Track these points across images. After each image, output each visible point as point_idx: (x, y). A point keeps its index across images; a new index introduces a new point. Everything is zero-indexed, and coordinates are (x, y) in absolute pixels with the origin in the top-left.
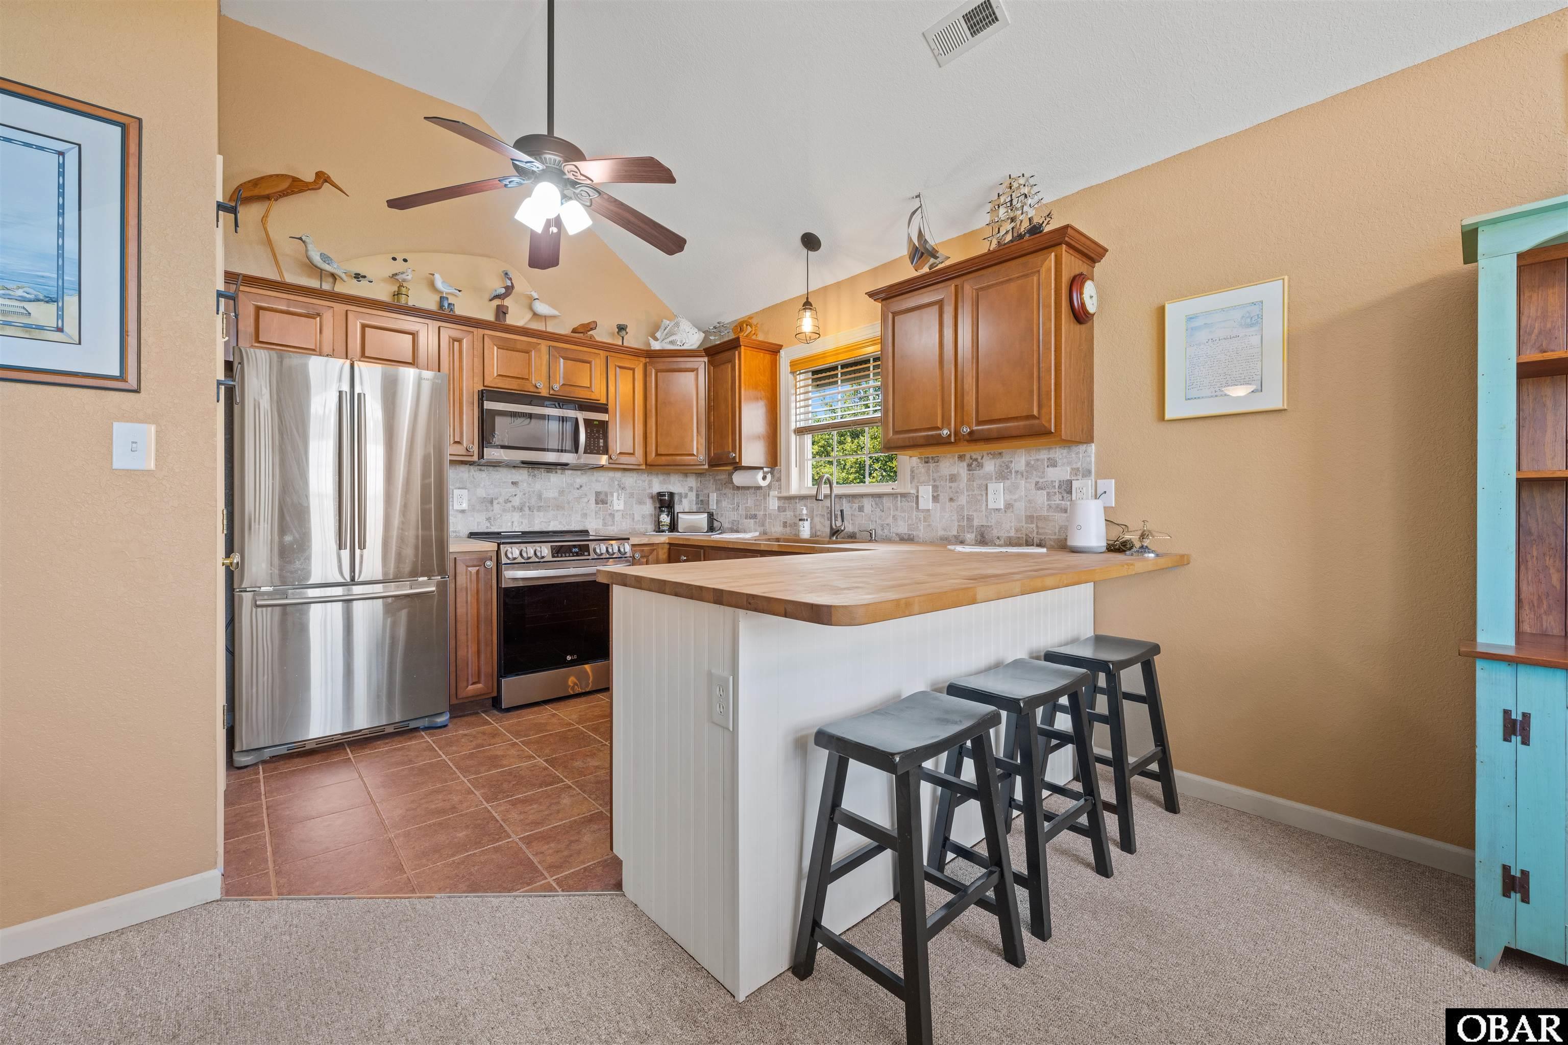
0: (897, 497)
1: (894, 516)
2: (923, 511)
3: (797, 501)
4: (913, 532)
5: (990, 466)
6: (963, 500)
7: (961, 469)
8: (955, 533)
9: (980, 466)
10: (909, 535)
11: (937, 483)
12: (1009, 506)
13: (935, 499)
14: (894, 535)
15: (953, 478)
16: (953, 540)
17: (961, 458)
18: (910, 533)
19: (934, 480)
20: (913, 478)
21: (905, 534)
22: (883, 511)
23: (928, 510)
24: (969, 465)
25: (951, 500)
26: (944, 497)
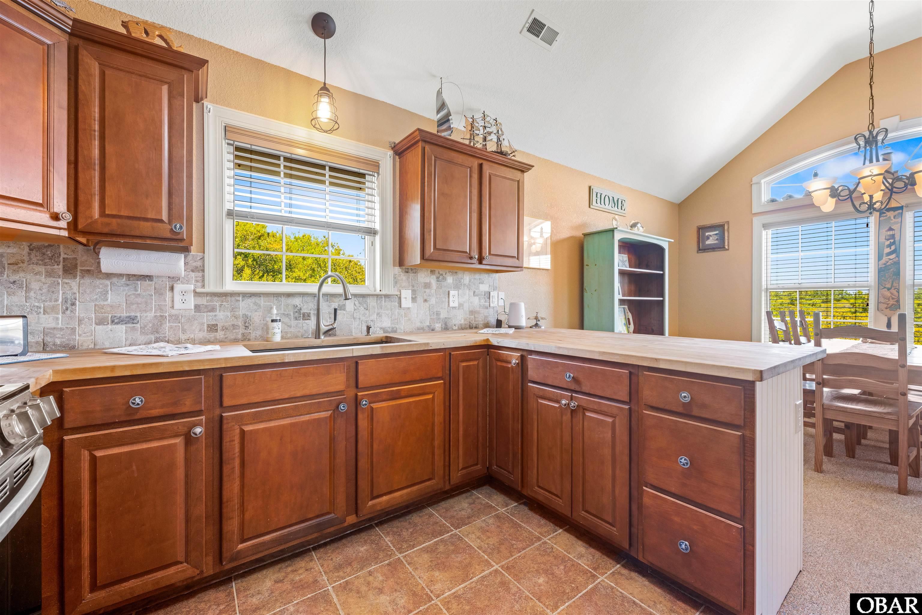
0: (382, 298)
1: (378, 314)
2: (404, 309)
3: (241, 298)
4: (395, 326)
5: (450, 279)
6: (433, 301)
7: (433, 280)
8: (428, 324)
9: (445, 279)
10: (393, 328)
11: (415, 288)
12: (461, 305)
13: (414, 299)
14: (379, 329)
15: (427, 286)
16: (427, 329)
17: (432, 272)
18: (394, 326)
19: (413, 286)
20: (396, 283)
21: (389, 327)
22: (367, 309)
23: (409, 308)
24: (438, 278)
25: (426, 301)
26: (420, 300)
